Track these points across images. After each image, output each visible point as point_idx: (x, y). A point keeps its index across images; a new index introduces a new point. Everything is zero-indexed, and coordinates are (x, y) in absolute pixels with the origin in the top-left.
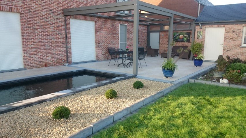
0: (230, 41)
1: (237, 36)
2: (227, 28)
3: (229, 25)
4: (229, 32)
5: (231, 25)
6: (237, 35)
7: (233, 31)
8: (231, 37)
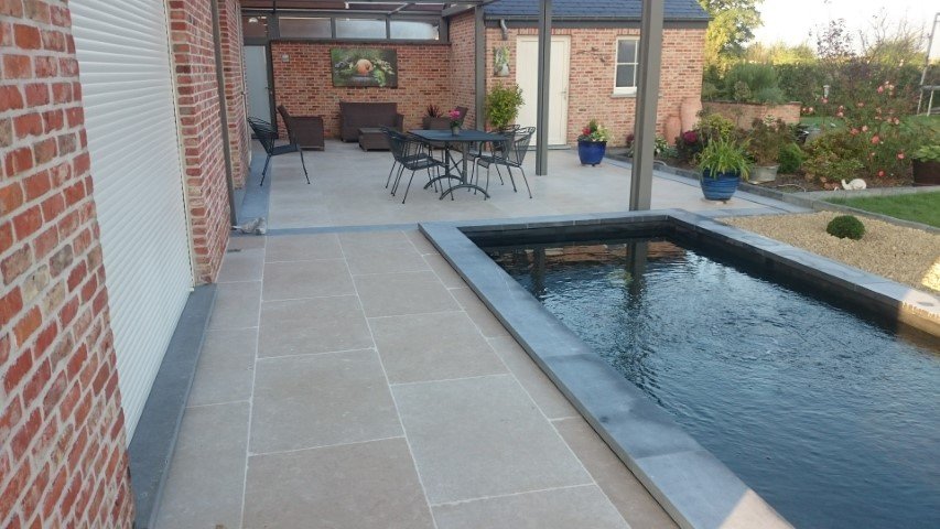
0: (587, 79)
1: (602, 65)
2: (578, 40)
3: (582, 31)
4: (583, 52)
5: (586, 30)
6: (602, 61)
7: (593, 50)
8: (588, 69)
